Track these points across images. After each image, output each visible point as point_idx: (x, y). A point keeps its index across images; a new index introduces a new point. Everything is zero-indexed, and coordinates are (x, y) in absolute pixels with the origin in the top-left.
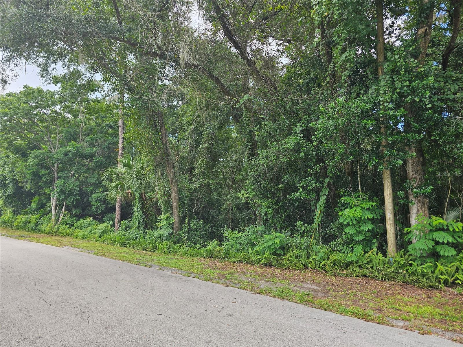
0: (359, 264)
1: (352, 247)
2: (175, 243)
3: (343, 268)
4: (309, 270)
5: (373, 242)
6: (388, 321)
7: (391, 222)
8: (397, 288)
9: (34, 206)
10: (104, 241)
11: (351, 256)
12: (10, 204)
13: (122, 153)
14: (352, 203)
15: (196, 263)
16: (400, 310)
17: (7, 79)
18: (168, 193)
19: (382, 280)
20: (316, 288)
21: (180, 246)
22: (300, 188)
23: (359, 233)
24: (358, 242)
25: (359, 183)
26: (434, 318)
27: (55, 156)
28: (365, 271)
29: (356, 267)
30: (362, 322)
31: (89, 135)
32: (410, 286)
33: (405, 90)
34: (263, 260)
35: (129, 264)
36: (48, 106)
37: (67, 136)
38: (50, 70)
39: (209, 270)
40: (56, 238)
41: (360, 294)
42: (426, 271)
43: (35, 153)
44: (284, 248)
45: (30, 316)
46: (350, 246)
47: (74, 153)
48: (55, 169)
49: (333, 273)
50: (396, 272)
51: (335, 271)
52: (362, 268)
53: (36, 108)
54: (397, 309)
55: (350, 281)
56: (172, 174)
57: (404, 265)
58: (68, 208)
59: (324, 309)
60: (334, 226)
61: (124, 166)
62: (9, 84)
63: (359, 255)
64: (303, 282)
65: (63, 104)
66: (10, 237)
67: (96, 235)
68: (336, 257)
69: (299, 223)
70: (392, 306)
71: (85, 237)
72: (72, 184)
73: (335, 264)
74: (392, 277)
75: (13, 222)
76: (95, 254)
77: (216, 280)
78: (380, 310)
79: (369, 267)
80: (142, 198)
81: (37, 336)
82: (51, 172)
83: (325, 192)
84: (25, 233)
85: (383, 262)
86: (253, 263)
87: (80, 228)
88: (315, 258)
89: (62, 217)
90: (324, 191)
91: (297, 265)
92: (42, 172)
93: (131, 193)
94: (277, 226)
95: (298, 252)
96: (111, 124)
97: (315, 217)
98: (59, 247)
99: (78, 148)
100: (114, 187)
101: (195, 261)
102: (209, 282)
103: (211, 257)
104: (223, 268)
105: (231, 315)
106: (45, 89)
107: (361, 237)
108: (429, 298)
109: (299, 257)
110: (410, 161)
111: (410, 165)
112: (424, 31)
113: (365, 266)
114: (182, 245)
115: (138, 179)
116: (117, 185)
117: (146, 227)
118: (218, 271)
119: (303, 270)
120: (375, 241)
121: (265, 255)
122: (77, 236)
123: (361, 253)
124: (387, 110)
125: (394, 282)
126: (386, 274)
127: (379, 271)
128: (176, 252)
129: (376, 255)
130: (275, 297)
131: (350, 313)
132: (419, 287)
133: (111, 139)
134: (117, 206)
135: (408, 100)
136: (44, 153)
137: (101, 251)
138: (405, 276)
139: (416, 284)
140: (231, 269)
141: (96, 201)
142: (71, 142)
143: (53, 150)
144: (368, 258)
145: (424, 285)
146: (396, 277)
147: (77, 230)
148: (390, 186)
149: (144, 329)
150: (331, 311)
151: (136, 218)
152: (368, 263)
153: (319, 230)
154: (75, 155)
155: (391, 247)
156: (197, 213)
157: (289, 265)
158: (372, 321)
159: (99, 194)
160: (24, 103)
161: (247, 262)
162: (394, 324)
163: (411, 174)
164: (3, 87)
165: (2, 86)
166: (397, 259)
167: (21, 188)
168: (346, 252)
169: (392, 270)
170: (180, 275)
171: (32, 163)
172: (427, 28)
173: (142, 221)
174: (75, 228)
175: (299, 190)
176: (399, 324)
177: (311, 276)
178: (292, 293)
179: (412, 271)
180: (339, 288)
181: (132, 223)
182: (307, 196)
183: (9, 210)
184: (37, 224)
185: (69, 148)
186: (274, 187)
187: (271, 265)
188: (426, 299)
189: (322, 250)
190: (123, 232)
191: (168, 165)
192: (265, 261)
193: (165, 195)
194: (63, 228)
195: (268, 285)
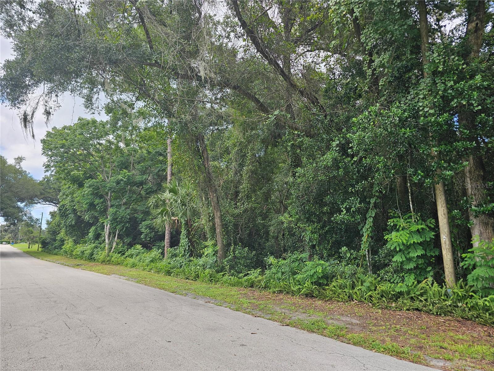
0: (410, 296)
1: (403, 276)
2: (218, 272)
3: (392, 301)
4: (354, 302)
5: (428, 270)
6: (426, 360)
7: (447, 246)
8: (453, 324)
9: (91, 235)
10: (151, 269)
11: (401, 287)
12: (71, 233)
13: (171, 180)
14: (400, 226)
15: (233, 293)
16: (446, 349)
17: (51, 110)
18: (211, 219)
19: (437, 314)
20: (354, 321)
21: (223, 275)
22: (344, 210)
23: (409, 260)
24: (410, 271)
25: (411, 203)
26: (484, 359)
27: (108, 185)
28: (417, 304)
29: (407, 300)
30: (394, 359)
31: (139, 163)
32: (470, 322)
33: (449, 93)
34: (304, 290)
35: (166, 292)
36: (102, 137)
37: (119, 165)
38: (94, 100)
39: (244, 300)
40: (108, 266)
41: (404, 329)
42: (488, 305)
43: (89, 182)
44: (328, 278)
45: (46, 338)
46: (401, 275)
47: (125, 181)
48: (109, 197)
49: (380, 306)
50: (454, 306)
51: (382, 304)
52: (415, 300)
53: (91, 139)
54: (441, 347)
55: (399, 315)
56: (215, 199)
57: (464, 298)
58: (120, 237)
59: (354, 344)
60: (382, 252)
61: (170, 192)
62: (53, 114)
63: (410, 285)
64: (343, 315)
65: (115, 133)
66: (68, 265)
67: (144, 264)
68: (384, 288)
69: (344, 249)
70: (438, 343)
71: (134, 266)
72: (124, 212)
73: (382, 296)
74: (448, 311)
75: (73, 251)
76: (137, 282)
77: (247, 310)
78: (421, 348)
79: (422, 299)
80: (188, 224)
81: (43, 356)
82: (105, 201)
83: (372, 213)
84: (82, 262)
85: (439, 293)
86: (293, 293)
87: (131, 256)
88: (360, 289)
89: (114, 245)
90: (370, 212)
91: (341, 296)
92: (97, 201)
93: (178, 220)
94: (323, 253)
95: (342, 282)
96: (161, 151)
97: (362, 242)
98: (107, 275)
99: (129, 176)
100: (159, 214)
101: (234, 291)
102: (239, 312)
103: (252, 286)
104: (260, 298)
105: (243, 345)
106: (98, 120)
107: (412, 266)
108: (489, 336)
109: (344, 287)
110: (468, 175)
111: (468, 179)
112: (475, 25)
113: (418, 298)
114: (224, 274)
115: (183, 205)
116: (162, 211)
117: (191, 255)
118: (253, 301)
119: (347, 302)
120: (429, 268)
121: (306, 285)
122: (127, 264)
123: (413, 283)
124: (427, 117)
125: (451, 318)
126: (441, 308)
127: (434, 304)
128: (218, 281)
129: (430, 286)
130: (304, 330)
131: (382, 349)
132: (480, 323)
133: (160, 166)
134: (166, 233)
135: (454, 103)
136: (97, 182)
137: (143, 279)
138: (464, 310)
139: (477, 319)
140: (268, 300)
141: (146, 229)
142: (123, 171)
143: (107, 179)
144: (421, 289)
145: (486, 321)
146: (453, 311)
147: (128, 258)
148: (444, 205)
149: (146, 355)
150: (362, 346)
151: (181, 245)
152: (421, 295)
153: (369, 257)
154: (127, 183)
155: (448, 276)
156: (241, 240)
157: (332, 296)
158: (404, 358)
159: (149, 222)
160: (80, 134)
161: (288, 293)
162: (432, 363)
163: (470, 190)
164: (48, 118)
165: (46, 118)
166: (456, 291)
167: (80, 217)
168: (395, 282)
169: (449, 303)
170: (212, 305)
171: (86, 192)
172: (478, 21)
173: (187, 249)
174: (126, 257)
175: (342, 211)
176: (438, 364)
177: (354, 308)
178: (325, 326)
179: (472, 304)
180: (382, 322)
181: (178, 251)
182: (352, 218)
183: (70, 240)
184: (92, 254)
185: (120, 177)
186: (319, 210)
187: (313, 296)
188: (485, 338)
189: (369, 279)
190: (169, 260)
191: (211, 189)
192: (305, 291)
193: (210, 221)
194: (116, 257)
195: (302, 317)
